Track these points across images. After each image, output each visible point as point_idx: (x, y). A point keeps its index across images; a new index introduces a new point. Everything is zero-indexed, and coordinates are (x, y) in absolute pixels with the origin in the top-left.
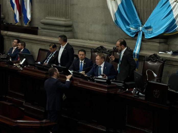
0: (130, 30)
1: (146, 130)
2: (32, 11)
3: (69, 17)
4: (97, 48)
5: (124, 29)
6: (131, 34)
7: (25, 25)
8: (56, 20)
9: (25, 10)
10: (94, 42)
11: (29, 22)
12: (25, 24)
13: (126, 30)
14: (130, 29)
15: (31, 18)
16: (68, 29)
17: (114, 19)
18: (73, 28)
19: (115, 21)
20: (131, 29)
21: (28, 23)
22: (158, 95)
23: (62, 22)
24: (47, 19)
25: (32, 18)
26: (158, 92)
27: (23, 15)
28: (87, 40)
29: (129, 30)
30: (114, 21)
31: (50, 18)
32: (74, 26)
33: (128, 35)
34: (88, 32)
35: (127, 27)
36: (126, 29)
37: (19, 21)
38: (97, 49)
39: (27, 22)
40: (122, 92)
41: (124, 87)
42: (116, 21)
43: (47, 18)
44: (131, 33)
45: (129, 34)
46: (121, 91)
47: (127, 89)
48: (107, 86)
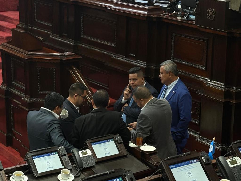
1: (197, 65)
22: (213, 16)
26: (213, 11)
40: (167, 15)
41: (169, 9)
47: (174, 11)
48: (147, 8)
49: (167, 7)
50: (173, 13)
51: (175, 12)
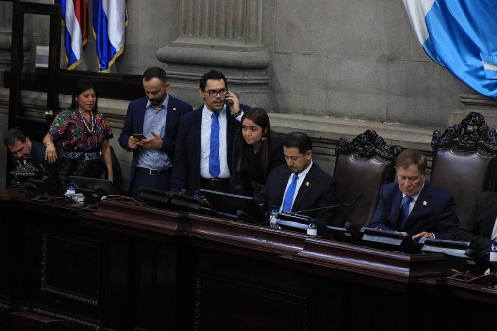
0: (482, 73)
2: (126, 20)
3: (260, 36)
4: (355, 140)
5: (460, 70)
6: (486, 86)
7: (101, 70)
8: (212, 47)
9: (102, 20)
10: (346, 121)
11: (116, 56)
12: (102, 65)
13: (468, 72)
14: (482, 68)
15: (122, 45)
16: (253, 78)
17: (424, 36)
18: (273, 75)
19: (426, 42)
20: (487, 67)
21: (111, 63)
23: (232, 53)
24: (178, 45)
25: (125, 45)
27: (95, 35)
28: (323, 116)
29: (477, 73)
30: (422, 42)
31: (192, 41)
32: (276, 66)
33: (476, 92)
34: (327, 88)
35: (473, 61)
36: (466, 69)
37: (81, 55)
38: (355, 144)
39: (110, 59)
40: (466, 280)
41: (473, 263)
42: (431, 43)
43: (179, 41)
44: (487, 82)
45: (481, 86)
46: (463, 278)
47: (487, 270)
48: (409, 258)
49: (466, 256)
50: (486, 274)
51: (490, 272)
